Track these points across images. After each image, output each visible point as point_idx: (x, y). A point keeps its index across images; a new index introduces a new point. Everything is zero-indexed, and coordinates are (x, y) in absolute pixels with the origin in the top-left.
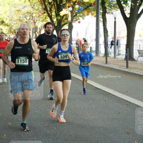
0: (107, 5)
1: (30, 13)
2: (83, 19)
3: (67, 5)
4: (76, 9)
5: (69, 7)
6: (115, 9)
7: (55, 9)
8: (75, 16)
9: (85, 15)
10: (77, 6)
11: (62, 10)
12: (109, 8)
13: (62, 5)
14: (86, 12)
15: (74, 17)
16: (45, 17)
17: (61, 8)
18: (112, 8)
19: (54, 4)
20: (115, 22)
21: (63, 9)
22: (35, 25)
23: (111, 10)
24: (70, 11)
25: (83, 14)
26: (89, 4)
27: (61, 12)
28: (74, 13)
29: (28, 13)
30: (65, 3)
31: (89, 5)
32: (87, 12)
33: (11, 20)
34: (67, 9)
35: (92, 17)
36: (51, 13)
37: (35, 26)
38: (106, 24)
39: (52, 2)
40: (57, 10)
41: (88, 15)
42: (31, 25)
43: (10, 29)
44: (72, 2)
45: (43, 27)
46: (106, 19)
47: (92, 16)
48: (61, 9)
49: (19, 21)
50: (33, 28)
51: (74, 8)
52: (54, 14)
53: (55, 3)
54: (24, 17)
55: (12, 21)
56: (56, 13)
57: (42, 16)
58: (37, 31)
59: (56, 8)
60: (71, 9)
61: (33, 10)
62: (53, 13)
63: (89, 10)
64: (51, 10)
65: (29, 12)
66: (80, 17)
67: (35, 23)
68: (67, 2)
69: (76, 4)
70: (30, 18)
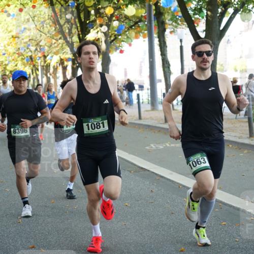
0: (169, 18)
1: (35, 40)
2: (130, 45)
3: (98, 22)
4: (113, 28)
5: (101, 26)
6: (184, 24)
7: (78, 31)
8: (113, 41)
9: (132, 39)
10: (115, 24)
11: (89, 32)
12: (174, 24)
13: (89, 23)
14: (132, 33)
15: (112, 43)
16: (61, 45)
17: (87, 28)
18: (178, 24)
19: (75, 22)
20: (181, 47)
21: (92, 30)
22: (45, 62)
23: (176, 27)
24: (103, 33)
25: (128, 37)
26: (138, 17)
27: (87, 36)
28: (111, 37)
29: (32, 40)
30: (93, 18)
31: (138, 20)
32: (136, 33)
33: (4, 54)
34: (98, 29)
35: (144, 41)
36: (71, 38)
37: (47, 63)
38: (166, 51)
39: (72, 18)
40: (80, 33)
41: (137, 37)
42: (39, 61)
43: (2, 71)
44: (106, 16)
45: (59, 65)
46: (165, 43)
47: (145, 39)
48: (88, 30)
49: (17, 55)
50: (43, 66)
51: (111, 27)
52: (75, 39)
53: (77, 20)
54: (26, 49)
55: (6, 55)
56: (79, 38)
57: (56, 45)
58: (49, 72)
59: (79, 28)
60: (105, 28)
61: (41, 35)
62: (73, 38)
63: (139, 29)
64: (72, 33)
65: (34, 38)
66: (122, 43)
67: (45, 57)
68: (96, 16)
69: (114, 18)
70: (36, 49)
